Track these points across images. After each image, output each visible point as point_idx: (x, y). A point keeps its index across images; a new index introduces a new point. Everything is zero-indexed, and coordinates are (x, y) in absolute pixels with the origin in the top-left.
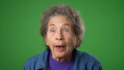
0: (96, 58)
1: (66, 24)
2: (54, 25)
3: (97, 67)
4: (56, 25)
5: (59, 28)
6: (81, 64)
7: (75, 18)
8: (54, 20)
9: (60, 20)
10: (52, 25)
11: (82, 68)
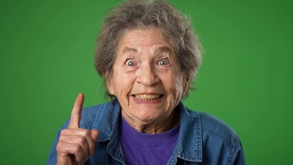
0: (231, 128)
1: (163, 49)
2: (135, 50)
3: (233, 150)
4: (139, 49)
5: (147, 58)
6: (193, 142)
7: (183, 34)
8: (133, 40)
9: (149, 40)
10: (128, 49)
11: (196, 151)
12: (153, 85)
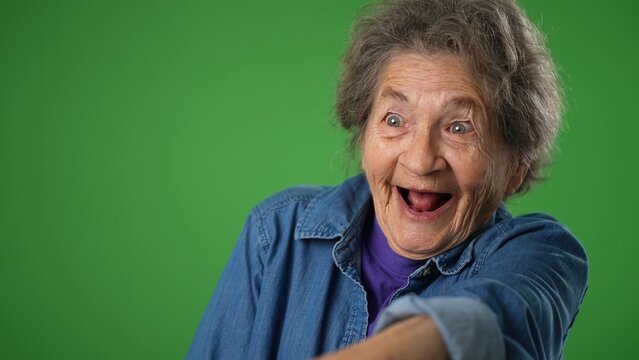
2: (403, 98)
4: (412, 97)
5: (426, 116)
8: (405, 75)
12: (430, 174)
